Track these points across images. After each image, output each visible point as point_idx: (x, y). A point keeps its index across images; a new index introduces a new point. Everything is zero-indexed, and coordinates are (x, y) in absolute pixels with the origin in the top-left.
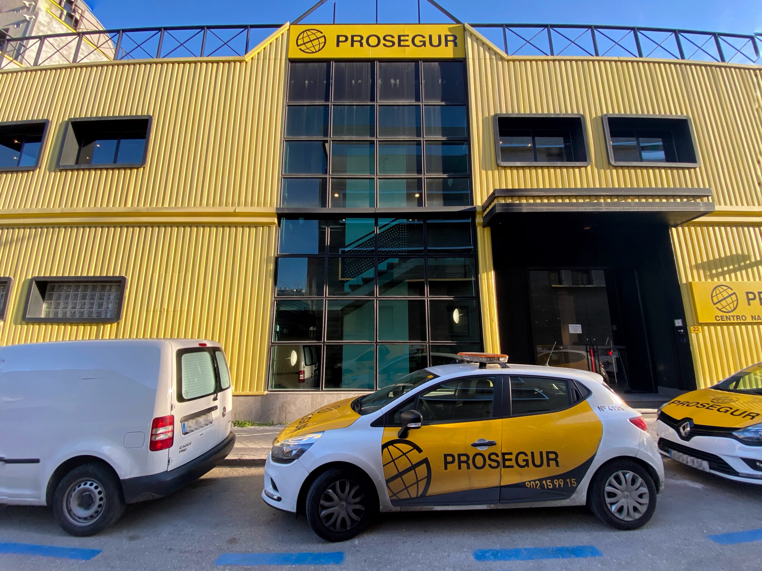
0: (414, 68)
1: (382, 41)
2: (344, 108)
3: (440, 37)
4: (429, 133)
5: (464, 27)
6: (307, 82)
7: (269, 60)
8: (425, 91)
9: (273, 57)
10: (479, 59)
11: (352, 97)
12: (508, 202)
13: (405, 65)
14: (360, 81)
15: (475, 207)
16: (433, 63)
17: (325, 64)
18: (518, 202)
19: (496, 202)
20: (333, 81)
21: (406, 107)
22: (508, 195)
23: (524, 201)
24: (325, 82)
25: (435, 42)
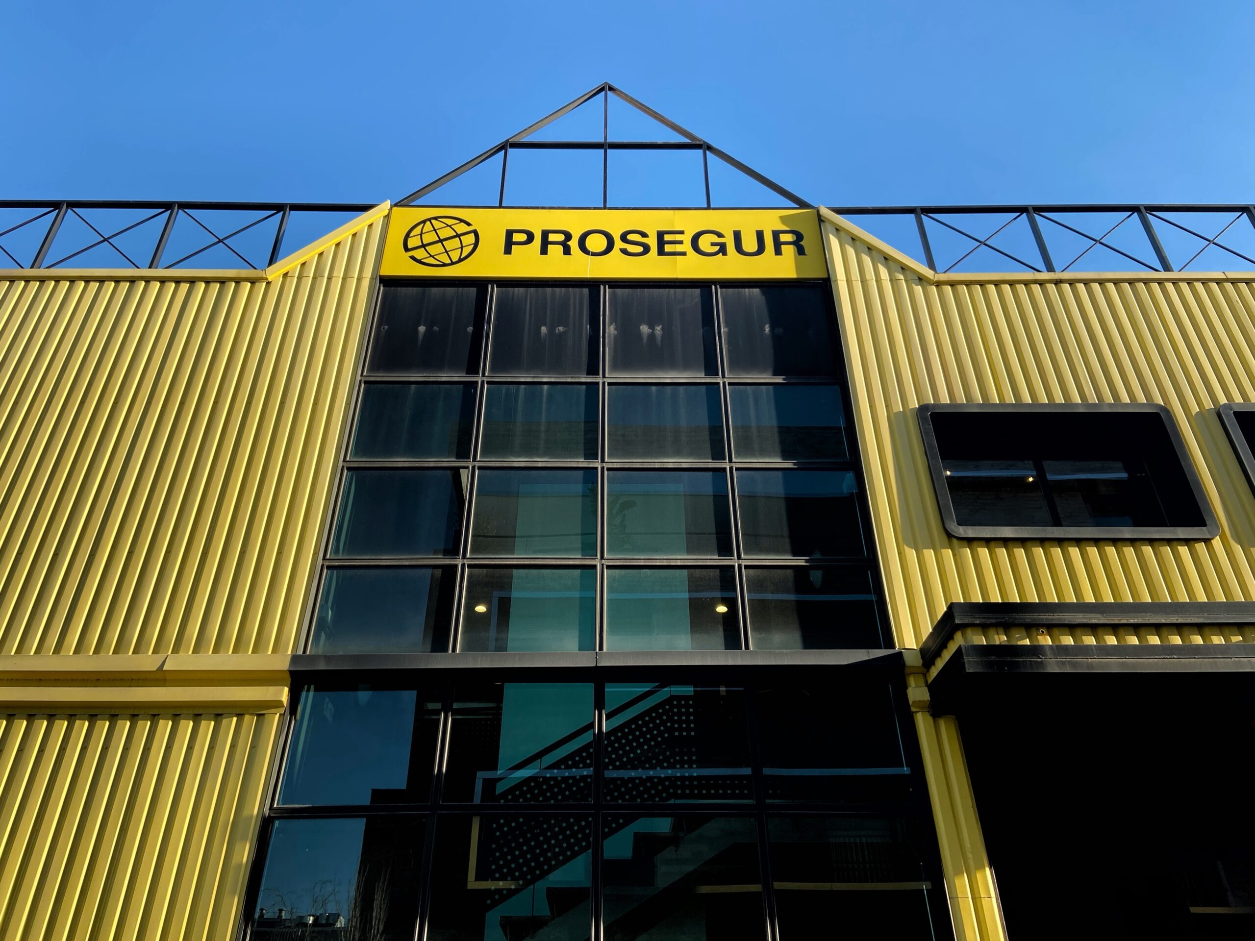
0: (698, 300)
1: (619, 244)
2: (518, 391)
3: (760, 235)
4: (746, 448)
5: (819, 216)
6: (422, 329)
7: (330, 278)
8: (730, 352)
9: (340, 273)
10: (864, 281)
11: (536, 364)
12: (998, 643)
13: (675, 293)
14: (561, 329)
15: (900, 654)
16: (747, 290)
17: (473, 291)
18: (1027, 642)
19: (959, 640)
20: (490, 329)
21: (681, 388)
22: (993, 621)
23: (1046, 640)
24: (470, 329)
25: (749, 244)
